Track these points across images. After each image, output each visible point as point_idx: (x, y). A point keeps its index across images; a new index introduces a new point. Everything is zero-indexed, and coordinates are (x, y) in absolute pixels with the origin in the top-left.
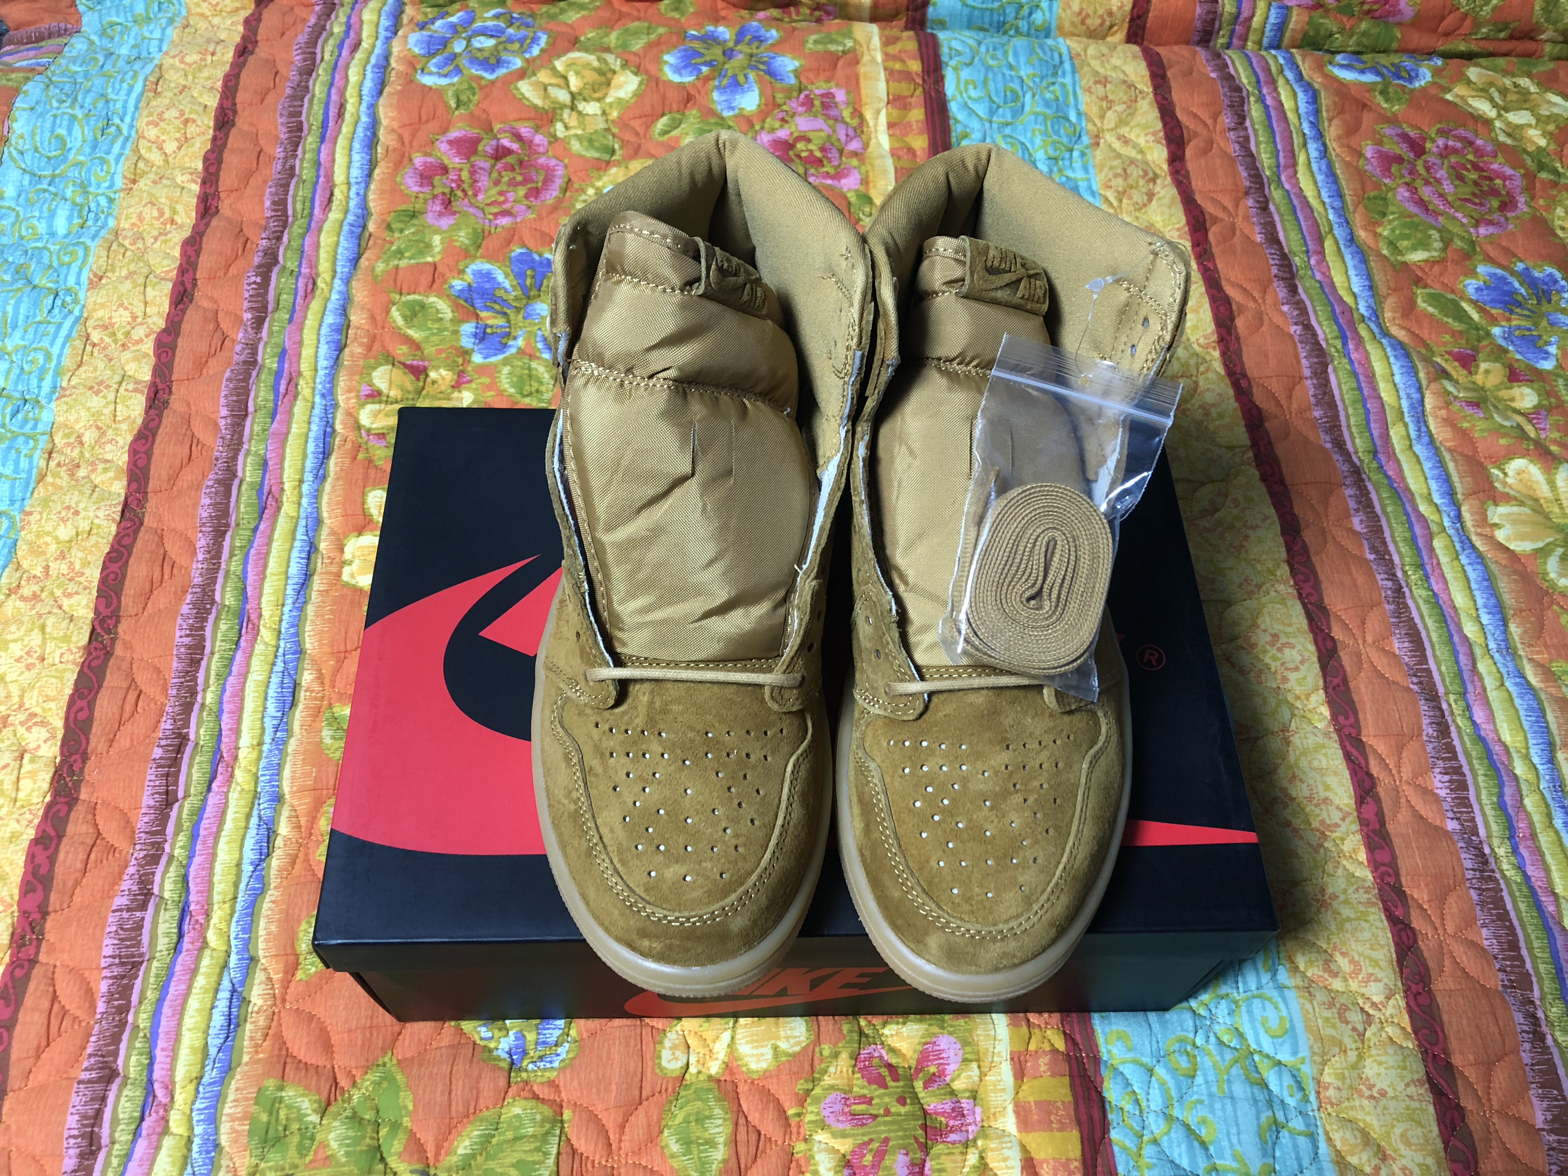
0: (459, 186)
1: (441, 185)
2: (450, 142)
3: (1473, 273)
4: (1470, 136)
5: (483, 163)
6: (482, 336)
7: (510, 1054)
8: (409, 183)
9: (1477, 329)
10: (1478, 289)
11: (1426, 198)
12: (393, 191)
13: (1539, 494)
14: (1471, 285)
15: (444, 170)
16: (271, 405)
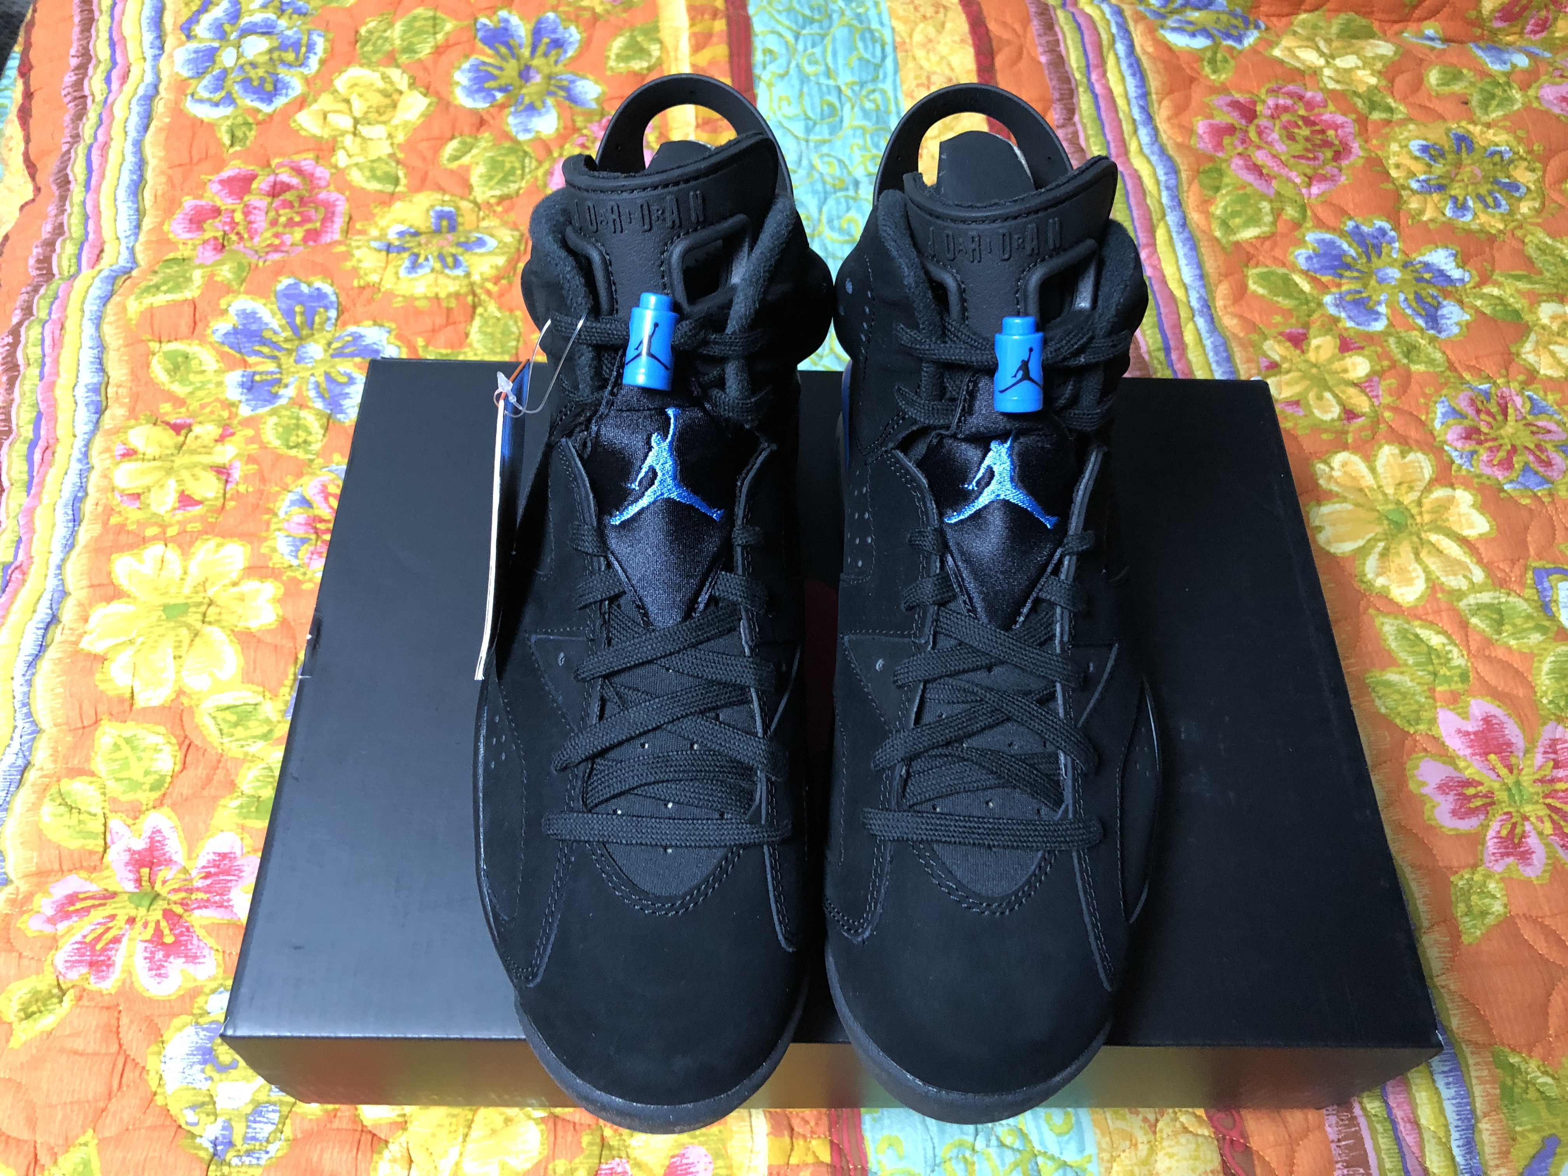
0: (232, 229)
1: (212, 229)
2: (222, 182)
3: (1301, 242)
4: (1301, 91)
5: (256, 199)
6: (250, 386)
8: (178, 230)
9: (1307, 302)
10: (1309, 258)
11: (1259, 163)
12: (160, 240)
13: (1364, 484)
14: (1300, 256)
15: (216, 212)
16: (25, 477)
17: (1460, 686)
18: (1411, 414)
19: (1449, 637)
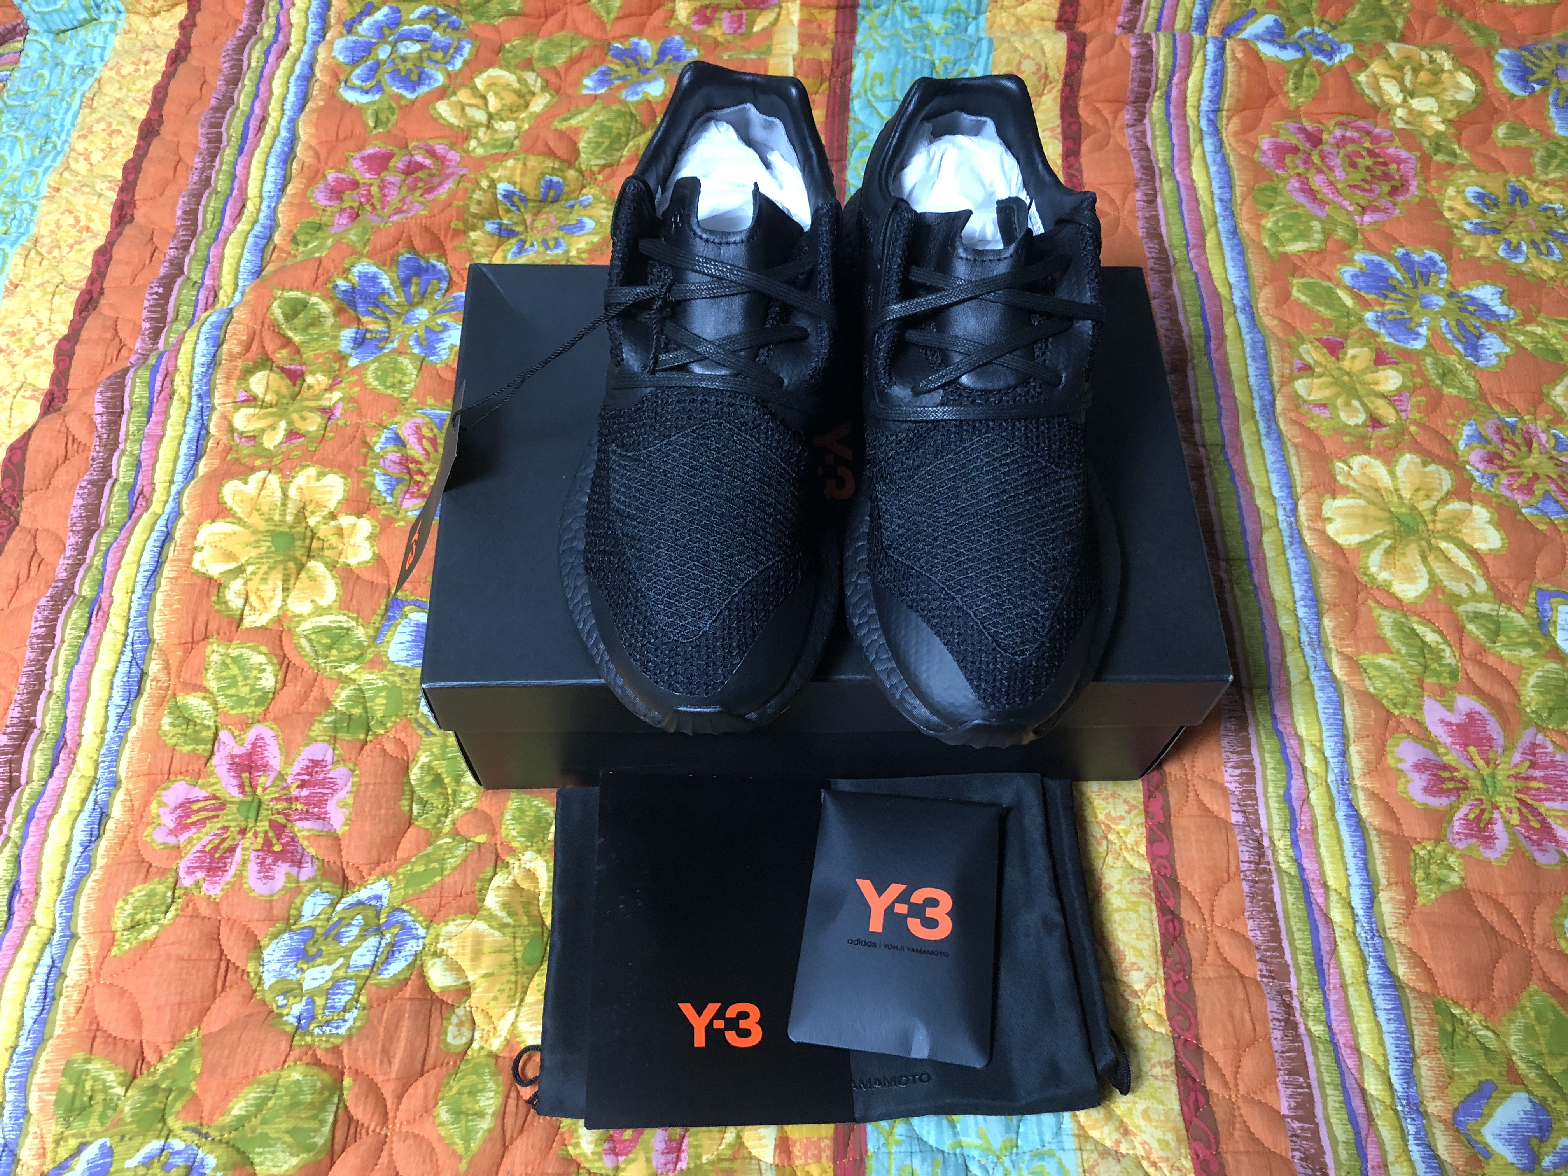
0: (368, 201)
1: (350, 200)
2: (363, 159)
3: (1350, 260)
4: (1368, 126)
5: (392, 176)
6: (361, 340)
7: (299, 1019)
8: (319, 197)
9: (1349, 315)
10: (1355, 276)
11: (1315, 188)
12: (303, 205)
13: (1380, 485)
14: (1348, 272)
15: (355, 185)
17: (1448, 681)
18: (1437, 432)
19: (1444, 637)
